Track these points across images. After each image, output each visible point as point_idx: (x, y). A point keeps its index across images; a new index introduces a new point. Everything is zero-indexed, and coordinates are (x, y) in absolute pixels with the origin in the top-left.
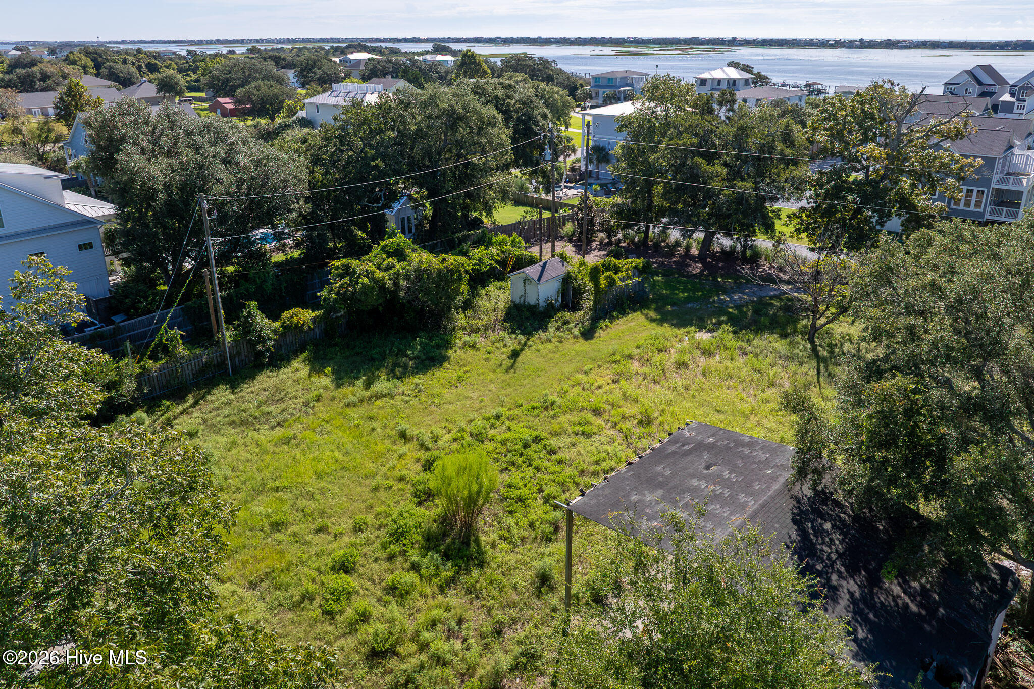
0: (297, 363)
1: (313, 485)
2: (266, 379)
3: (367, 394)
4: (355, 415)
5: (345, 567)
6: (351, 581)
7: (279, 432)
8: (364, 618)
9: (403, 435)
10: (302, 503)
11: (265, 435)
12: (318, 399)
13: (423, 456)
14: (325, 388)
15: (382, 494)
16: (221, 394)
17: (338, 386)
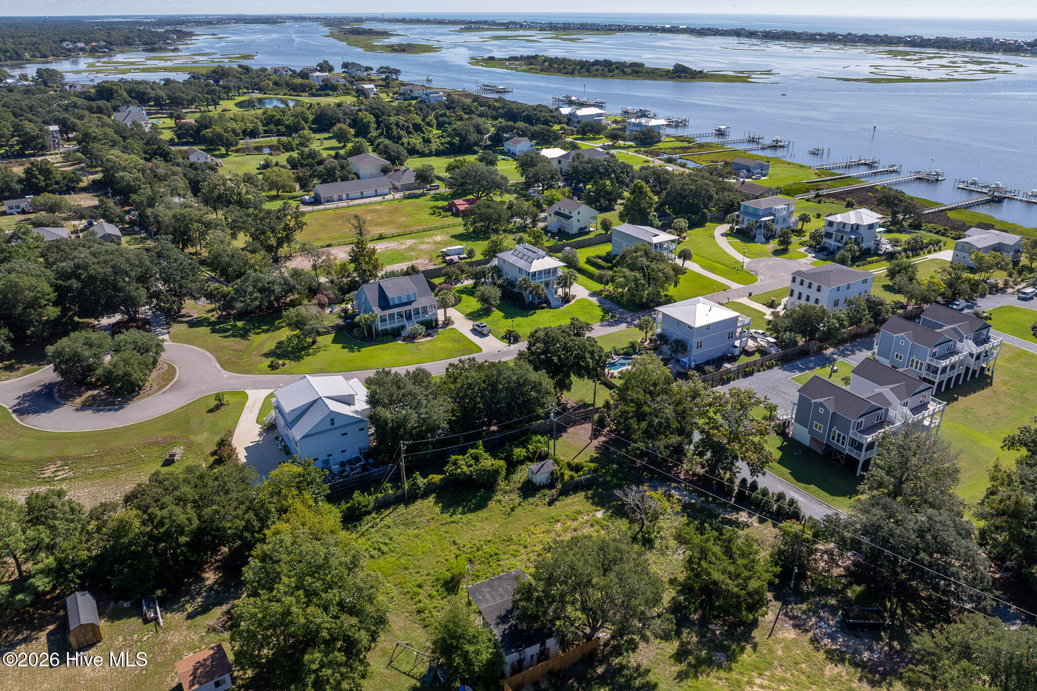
0: (432, 499)
1: (420, 556)
2: (419, 504)
3: (449, 520)
4: (443, 529)
5: (420, 586)
6: (420, 591)
7: (416, 532)
8: (420, 601)
9: (454, 542)
10: (415, 562)
11: (412, 532)
12: (433, 519)
13: (457, 552)
14: (437, 514)
15: (439, 564)
16: (402, 509)
17: (442, 513)
